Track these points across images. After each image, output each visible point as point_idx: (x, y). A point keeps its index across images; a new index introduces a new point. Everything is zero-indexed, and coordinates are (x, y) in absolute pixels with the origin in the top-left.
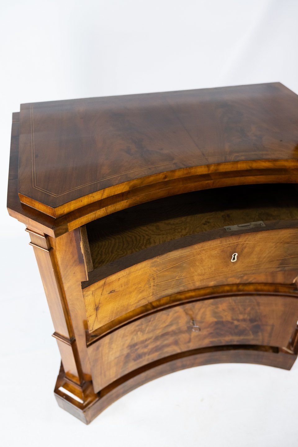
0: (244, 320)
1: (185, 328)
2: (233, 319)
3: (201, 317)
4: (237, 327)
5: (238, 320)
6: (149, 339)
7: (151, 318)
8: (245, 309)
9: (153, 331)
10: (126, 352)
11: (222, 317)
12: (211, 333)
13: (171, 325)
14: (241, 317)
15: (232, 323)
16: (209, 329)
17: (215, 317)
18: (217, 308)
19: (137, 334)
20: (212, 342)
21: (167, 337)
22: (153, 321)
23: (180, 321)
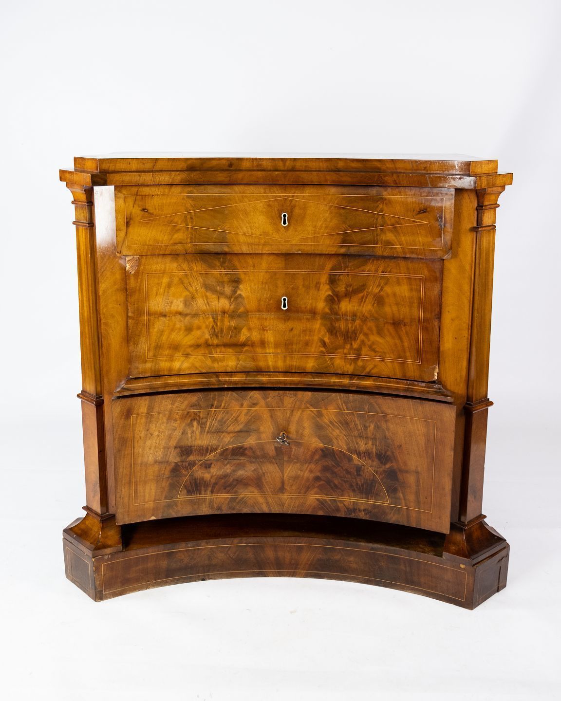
0: (368, 454)
1: (271, 450)
2: (349, 450)
3: (297, 432)
4: (359, 469)
5: (359, 454)
6: (214, 449)
7: (214, 400)
8: (366, 427)
9: (219, 431)
10: (174, 458)
11: (330, 441)
12: (317, 479)
13: (246, 431)
14: (362, 446)
15: (350, 459)
16: (312, 466)
17: (319, 437)
18: (320, 415)
19: (190, 425)
20: (322, 503)
21: (243, 459)
22: (217, 407)
23: (262, 429)
